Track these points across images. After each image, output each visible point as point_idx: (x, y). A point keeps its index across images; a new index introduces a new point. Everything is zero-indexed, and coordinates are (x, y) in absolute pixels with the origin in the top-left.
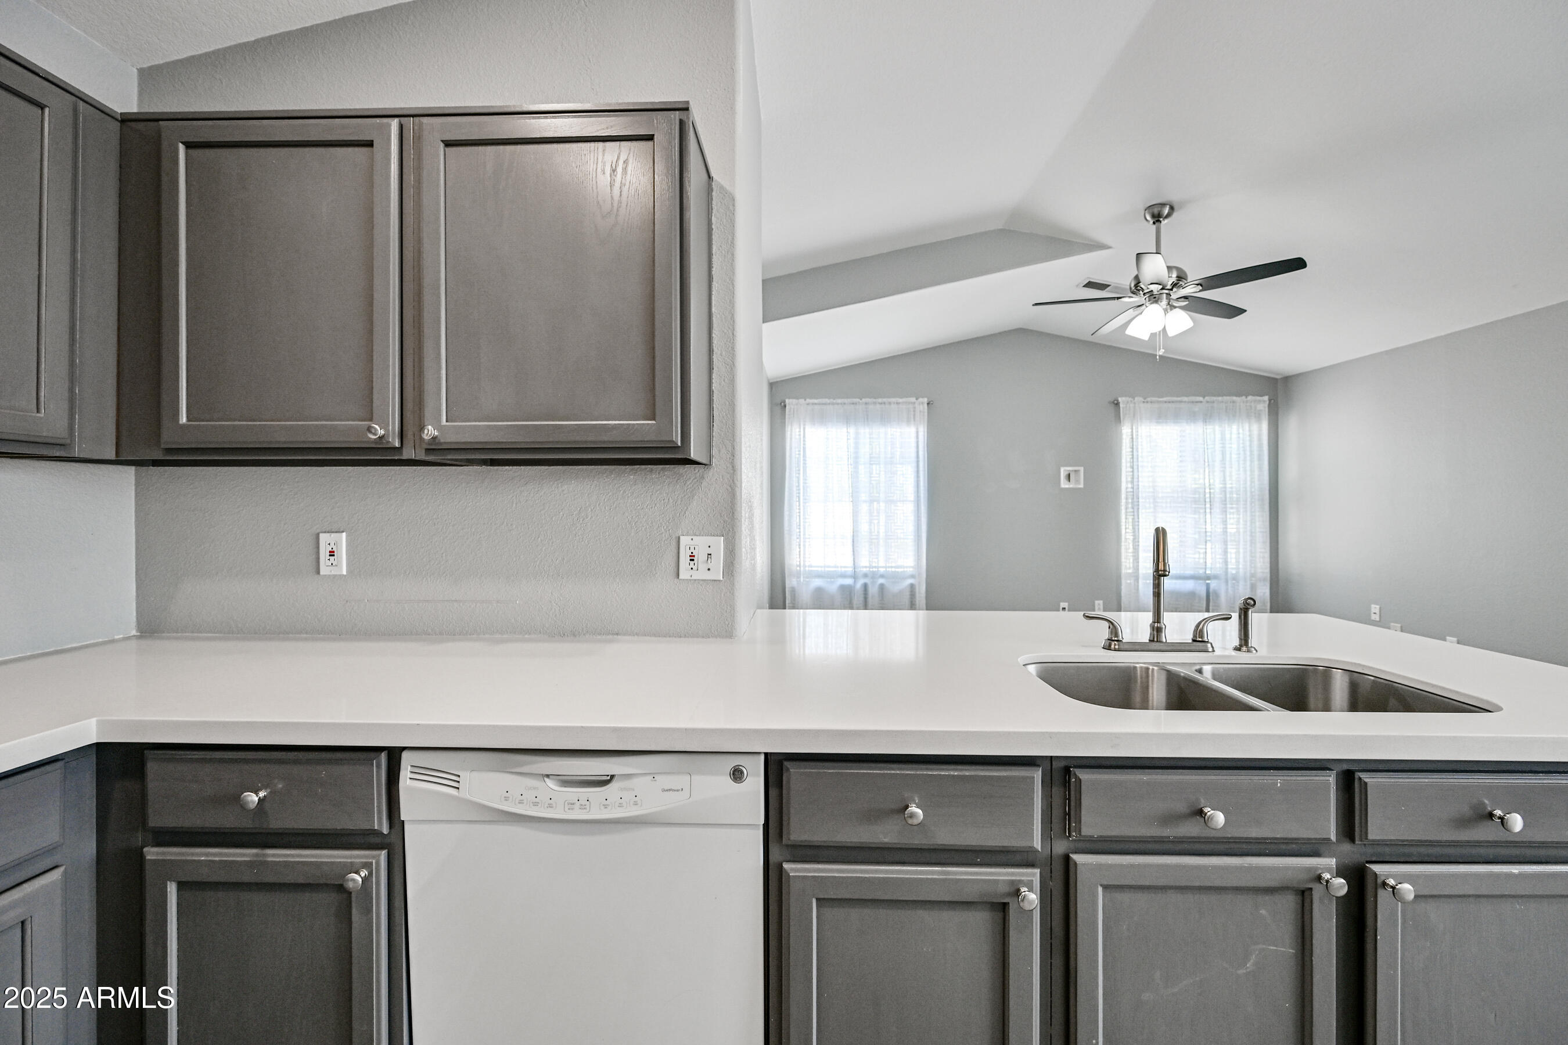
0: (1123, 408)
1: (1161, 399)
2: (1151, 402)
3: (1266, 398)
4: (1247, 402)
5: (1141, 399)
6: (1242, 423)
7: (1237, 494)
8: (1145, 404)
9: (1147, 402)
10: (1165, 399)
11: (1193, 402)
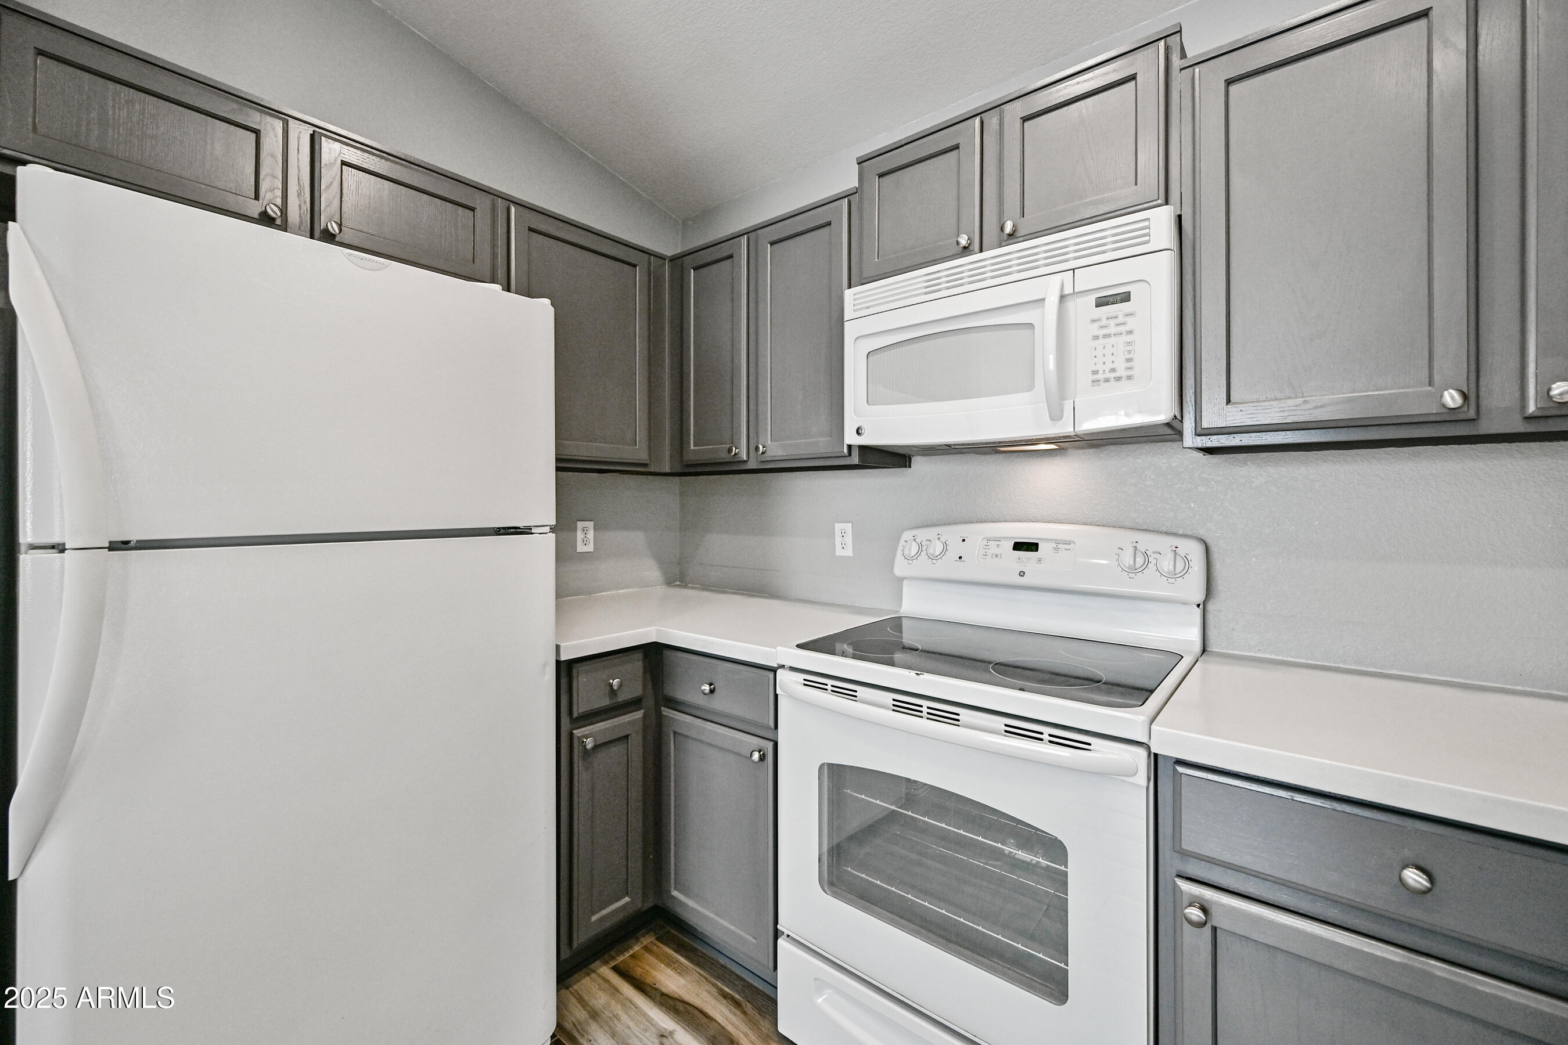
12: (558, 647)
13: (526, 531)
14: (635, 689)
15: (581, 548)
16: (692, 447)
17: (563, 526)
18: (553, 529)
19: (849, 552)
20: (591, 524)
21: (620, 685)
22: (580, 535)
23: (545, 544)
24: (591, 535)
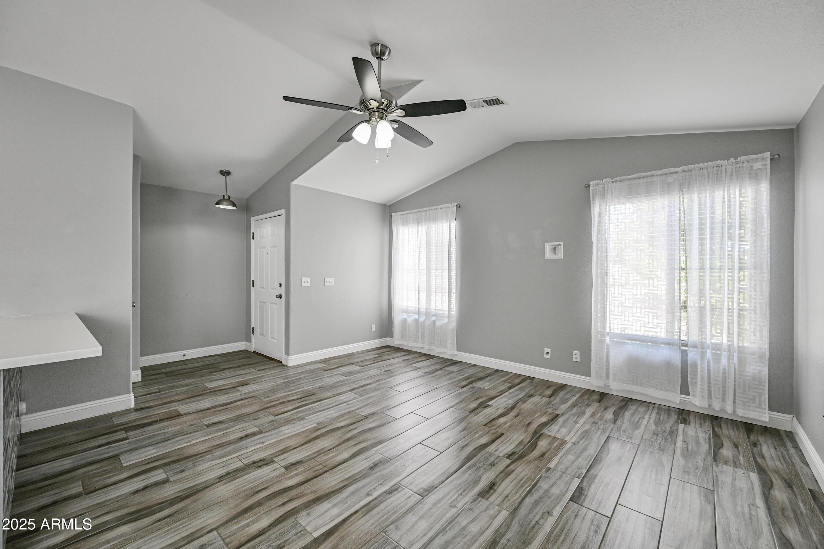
0: (593, 190)
1: (629, 177)
2: (620, 181)
3: (767, 155)
4: (736, 163)
5: (610, 180)
6: (729, 187)
7: (721, 262)
8: (615, 183)
9: (616, 181)
10: (634, 176)
11: (666, 174)
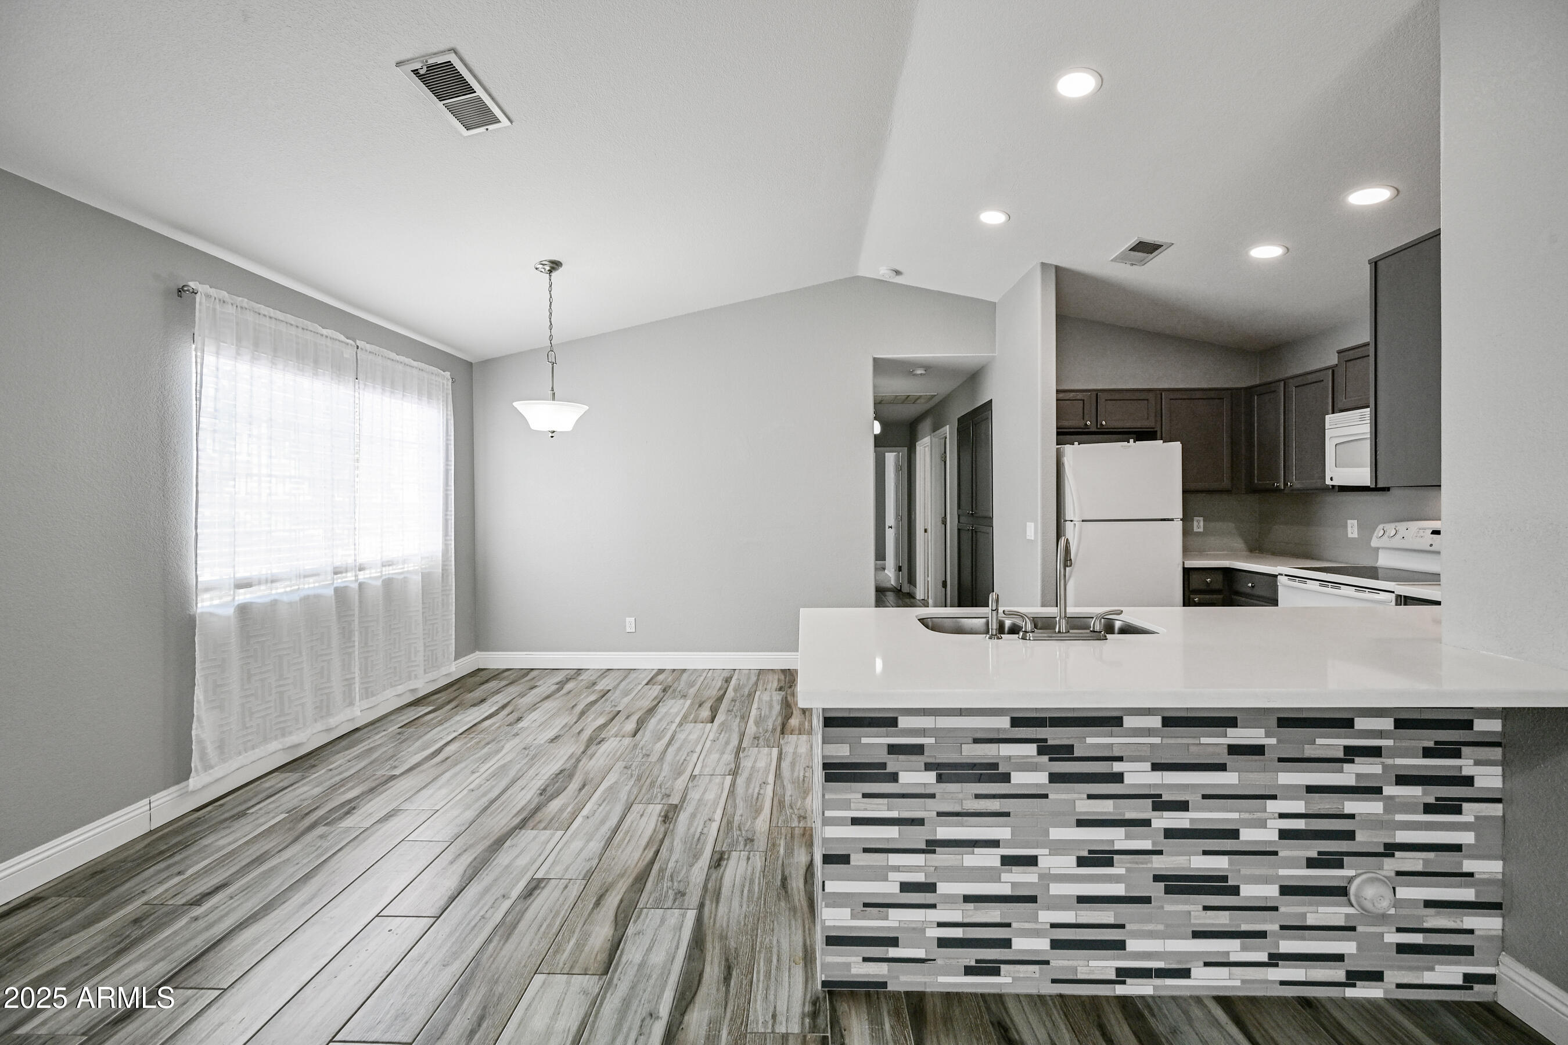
12: (1183, 563)
13: (1172, 520)
14: (1218, 586)
15: (1196, 530)
16: (1256, 481)
17: (1186, 519)
18: (1181, 520)
19: (1355, 535)
20: (1201, 519)
21: (1211, 582)
22: (1195, 524)
23: (1178, 525)
24: (1202, 524)
